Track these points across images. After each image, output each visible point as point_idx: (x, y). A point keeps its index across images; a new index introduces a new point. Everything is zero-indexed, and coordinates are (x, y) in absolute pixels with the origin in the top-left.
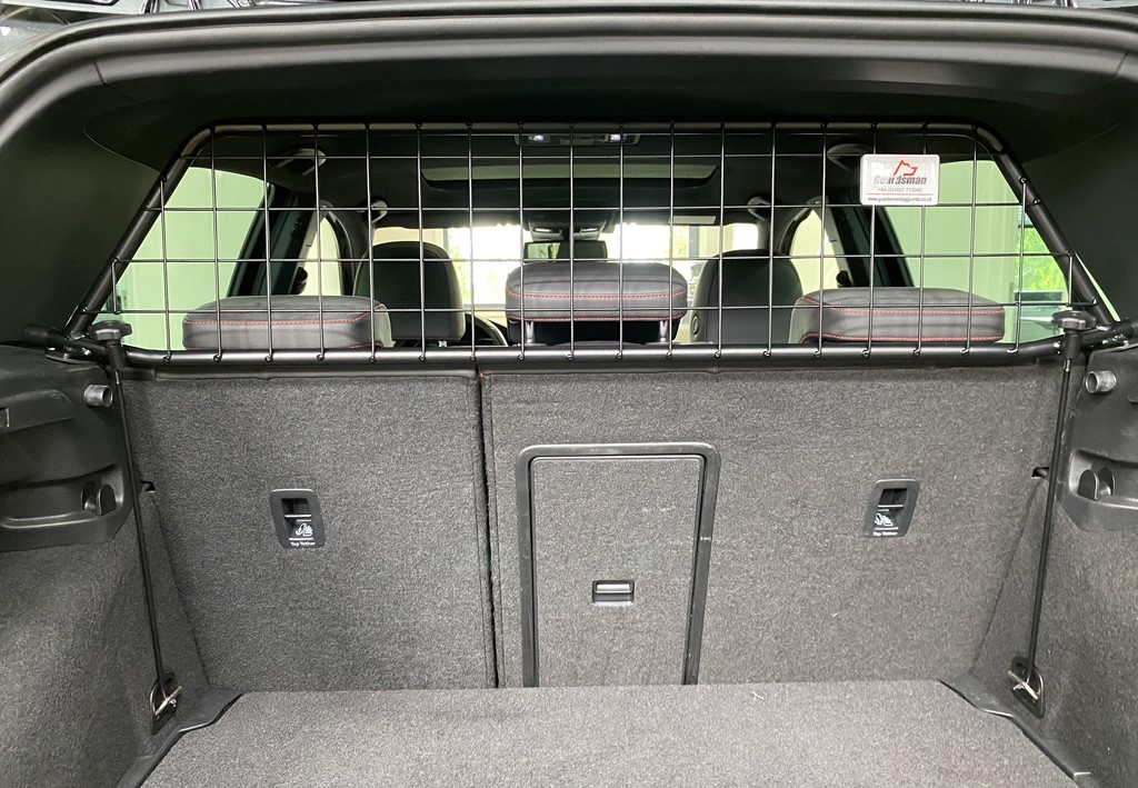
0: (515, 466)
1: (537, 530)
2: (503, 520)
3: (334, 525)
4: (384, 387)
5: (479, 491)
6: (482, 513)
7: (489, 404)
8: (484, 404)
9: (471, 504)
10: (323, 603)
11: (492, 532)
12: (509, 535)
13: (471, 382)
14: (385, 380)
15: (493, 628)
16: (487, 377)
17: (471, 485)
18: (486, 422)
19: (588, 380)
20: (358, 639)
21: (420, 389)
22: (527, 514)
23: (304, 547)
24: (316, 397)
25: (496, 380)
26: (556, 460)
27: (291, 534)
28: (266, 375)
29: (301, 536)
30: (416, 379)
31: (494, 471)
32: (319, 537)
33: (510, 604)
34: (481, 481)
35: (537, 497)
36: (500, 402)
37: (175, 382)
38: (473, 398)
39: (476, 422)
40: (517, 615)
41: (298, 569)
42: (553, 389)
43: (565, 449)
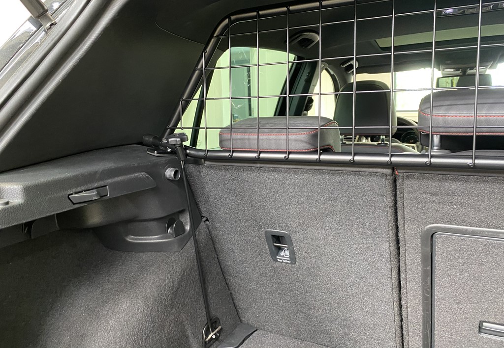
0: (421, 236)
1: (436, 280)
2: (410, 270)
3: (300, 254)
4: (328, 177)
5: (393, 249)
6: (395, 262)
7: (401, 193)
8: (398, 193)
9: (387, 256)
10: (297, 295)
11: (402, 275)
12: (414, 279)
13: (389, 177)
14: (329, 172)
15: (402, 331)
16: (401, 175)
17: (387, 244)
18: (399, 204)
19: (486, 181)
20: (316, 318)
21: (352, 179)
22: (429, 268)
23: (285, 263)
24: (287, 180)
25: (407, 177)
26: (454, 236)
27: (277, 254)
28: (259, 165)
29: (283, 256)
30: (349, 173)
31: (404, 238)
32: (293, 258)
33: (414, 321)
34: (395, 242)
35: (437, 258)
36: (410, 192)
37: (214, 167)
38: (389, 189)
39: (391, 204)
40: (420, 327)
41: (282, 274)
42: (454, 186)
43: (463, 229)
